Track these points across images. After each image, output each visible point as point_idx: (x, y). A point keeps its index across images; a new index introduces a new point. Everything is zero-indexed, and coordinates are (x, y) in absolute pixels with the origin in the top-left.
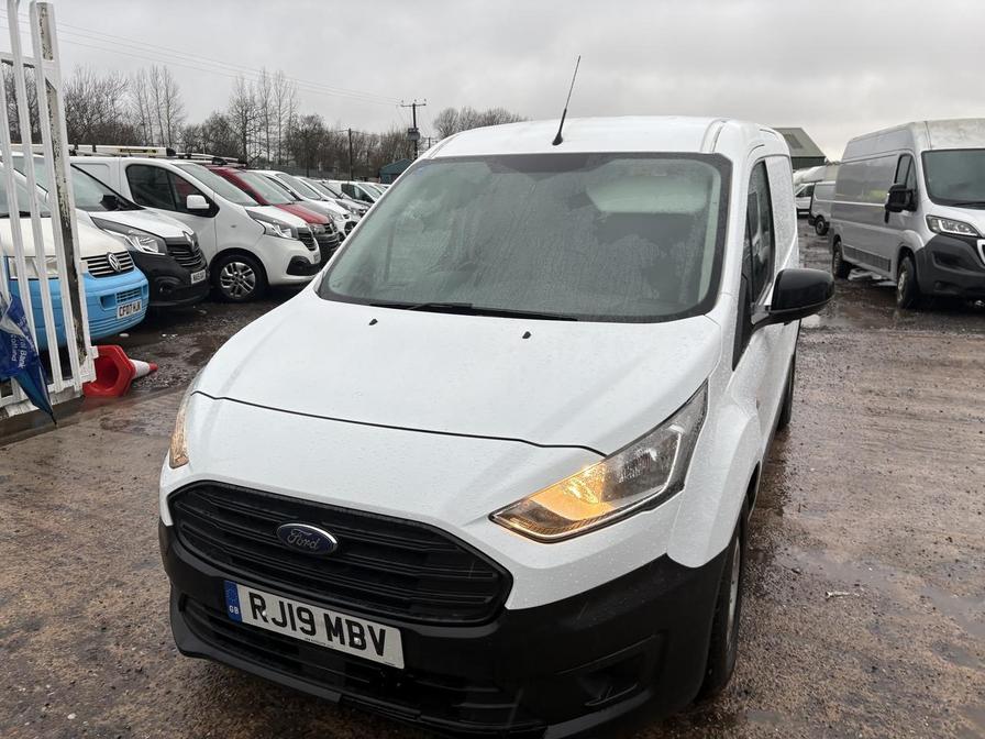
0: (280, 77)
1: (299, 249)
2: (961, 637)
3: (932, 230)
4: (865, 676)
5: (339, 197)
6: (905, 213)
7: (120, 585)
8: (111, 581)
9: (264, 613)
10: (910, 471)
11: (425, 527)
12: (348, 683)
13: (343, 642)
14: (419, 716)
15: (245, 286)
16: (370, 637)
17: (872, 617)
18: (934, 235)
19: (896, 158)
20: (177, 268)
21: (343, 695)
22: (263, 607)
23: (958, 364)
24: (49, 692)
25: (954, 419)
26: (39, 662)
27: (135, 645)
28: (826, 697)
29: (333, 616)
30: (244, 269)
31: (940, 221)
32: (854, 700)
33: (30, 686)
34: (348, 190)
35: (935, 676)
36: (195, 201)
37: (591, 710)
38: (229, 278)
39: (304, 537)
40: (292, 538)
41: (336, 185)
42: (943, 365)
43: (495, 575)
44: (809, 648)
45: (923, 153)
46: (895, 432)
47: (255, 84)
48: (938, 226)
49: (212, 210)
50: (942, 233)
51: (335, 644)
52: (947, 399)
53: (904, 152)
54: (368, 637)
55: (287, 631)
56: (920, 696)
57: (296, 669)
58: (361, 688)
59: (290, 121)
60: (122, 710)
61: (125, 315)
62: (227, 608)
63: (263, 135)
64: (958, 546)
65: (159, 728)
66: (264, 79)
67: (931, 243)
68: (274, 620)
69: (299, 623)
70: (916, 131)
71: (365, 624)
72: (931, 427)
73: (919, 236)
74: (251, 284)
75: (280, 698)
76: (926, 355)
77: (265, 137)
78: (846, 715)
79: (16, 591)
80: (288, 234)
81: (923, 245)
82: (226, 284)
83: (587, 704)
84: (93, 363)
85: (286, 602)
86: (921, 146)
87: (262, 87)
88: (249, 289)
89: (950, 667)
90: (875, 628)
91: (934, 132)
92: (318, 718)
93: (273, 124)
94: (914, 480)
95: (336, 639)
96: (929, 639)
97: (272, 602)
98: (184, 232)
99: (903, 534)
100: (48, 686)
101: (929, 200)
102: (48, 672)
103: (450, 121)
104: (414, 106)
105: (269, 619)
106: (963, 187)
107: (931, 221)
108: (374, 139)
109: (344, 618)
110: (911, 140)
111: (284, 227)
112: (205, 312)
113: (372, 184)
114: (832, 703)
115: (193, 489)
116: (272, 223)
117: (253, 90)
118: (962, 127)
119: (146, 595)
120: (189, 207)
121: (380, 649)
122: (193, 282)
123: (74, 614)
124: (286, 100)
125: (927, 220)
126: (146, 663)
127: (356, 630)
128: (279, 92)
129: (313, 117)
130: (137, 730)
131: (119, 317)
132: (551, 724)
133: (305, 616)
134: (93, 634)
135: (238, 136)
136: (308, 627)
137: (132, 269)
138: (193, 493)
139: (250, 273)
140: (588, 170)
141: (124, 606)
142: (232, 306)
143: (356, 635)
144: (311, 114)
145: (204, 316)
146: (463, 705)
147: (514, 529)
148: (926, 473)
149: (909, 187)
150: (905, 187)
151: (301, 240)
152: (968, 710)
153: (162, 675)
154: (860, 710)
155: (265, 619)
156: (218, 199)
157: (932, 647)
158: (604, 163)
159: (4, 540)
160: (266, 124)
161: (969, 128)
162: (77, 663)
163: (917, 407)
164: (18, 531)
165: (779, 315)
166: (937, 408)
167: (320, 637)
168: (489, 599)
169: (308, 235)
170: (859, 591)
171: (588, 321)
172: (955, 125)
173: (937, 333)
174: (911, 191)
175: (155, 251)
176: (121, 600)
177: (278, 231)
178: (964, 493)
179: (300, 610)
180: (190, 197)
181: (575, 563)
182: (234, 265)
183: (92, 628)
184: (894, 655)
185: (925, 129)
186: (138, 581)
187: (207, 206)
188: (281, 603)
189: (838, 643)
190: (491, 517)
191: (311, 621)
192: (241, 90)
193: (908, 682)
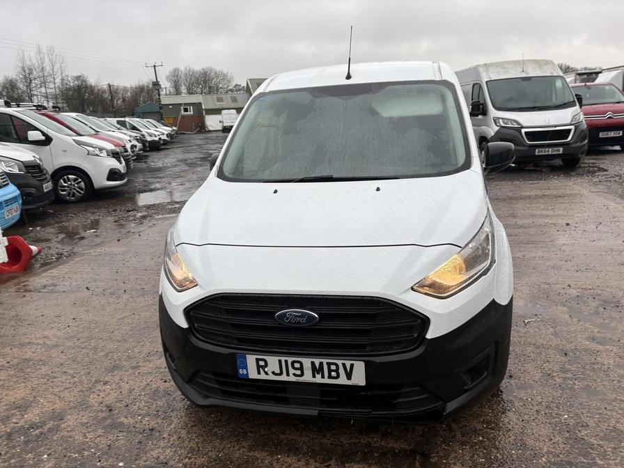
0: (51, 50)
1: (113, 163)
2: (598, 332)
3: (497, 125)
4: (563, 358)
5: (119, 129)
6: (480, 117)
7: (106, 383)
8: (97, 381)
9: (266, 369)
10: (533, 254)
11: (375, 299)
12: (322, 403)
13: (323, 377)
14: (371, 412)
15: (78, 191)
16: (343, 369)
17: (552, 330)
18: (498, 128)
19: (471, 86)
20: (34, 182)
21: (319, 410)
22: (266, 365)
23: (529, 197)
24: (95, 454)
25: (541, 225)
26: (77, 437)
27: (139, 415)
28: (550, 372)
29: (317, 362)
30: (75, 180)
31: (500, 120)
32: (565, 371)
33: (79, 452)
34: (123, 124)
35: (596, 353)
36: (33, 135)
37: (466, 391)
38: (64, 187)
39: (296, 316)
40: (287, 319)
41: (114, 121)
42: (521, 198)
43: (419, 321)
44: (530, 349)
45: (487, 82)
46: (516, 235)
47: (33, 55)
48: (499, 123)
49: (48, 140)
50: (502, 127)
51: (318, 379)
52: (533, 216)
53: (475, 82)
54: (341, 371)
55: (284, 378)
56: (594, 364)
57: (285, 401)
58: (329, 404)
59: (62, 80)
60: (155, 454)
61: (10, 216)
62: (237, 372)
63: (43, 90)
64: (575, 289)
65: (185, 458)
66: (40, 52)
67: (497, 133)
68: (273, 373)
69: (292, 371)
70: (481, 70)
71: (339, 362)
72: (532, 231)
73: (490, 129)
74: (82, 189)
75: (253, 428)
76: (510, 194)
77: (44, 91)
78: (565, 379)
79: (31, 399)
80: (104, 154)
81: (493, 135)
82: (63, 191)
83: (465, 388)
84: (4, 249)
85: (283, 359)
86: (485, 79)
87: (38, 57)
88: (80, 193)
89: (601, 348)
90: (556, 334)
91: (490, 69)
92: (283, 433)
93: (50, 82)
94: (537, 259)
95: (318, 376)
96: (584, 336)
97: (273, 362)
98: (34, 157)
99: (546, 286)
100: (93, 450)
101: (493, 109)
102: (87, 442)
103: (177, 76)
104: (155, 66)
105: (270, 373)
106: (510, 100)
107: (496, 120)
108: (125, 89)
109: (325, 361)
110: (478, 74)
111: (101, 149)
112: (52, 211)
113: (138, 119)
114: (555, 374)
115: (207, 301)
116: (93, 147)
117: (32, 59)
118: (505, 66)
119: (127, 386)
120: (30, 139)
121: (349, 376)
122: (45, 191)
123: (83, 405)
124: (57, 66)
125: (494, 120)
126: (153, 424)
127: (333, 367)
128: (51, 60)
129: (80, 76)
130: (171, 463)
131: (7, 218)
132: (449, 402)
133: (297, 365)
134: (104, 414)
135: (23, 92)
136: (299, 372)
137: (8, 184)
138: (207, 303)
139: (80, 182)
140: (375, 93)
141: (116, 395)
142: (71, 205)
143: (333, 371)
144: (79, 74)
145: (53, 214)
146: (400, 400)
147: (426, 294)
148: (541, 255)
149: (481, 102)
150: (479, 102)
151: (114, 157)
152: (619, 366)
153: (169, 429)
154: (569, 375)
155: (266, 373)
156: (51, 133)
157: (588, 338)
158: (383, 88)
159: (2, 369)
160: (44, 84)
161: (509, 66)
162: (104, 433)
163: (520, 222)
164: (8, 363)
165: (491, 169)
166: (530, 221)
167: (308, 377)
168: (416, 335)
169: (117, 153)
170: (538, 318)
171: (406, 178)
172: (501, 65)
173: (510, 183)
174: (482, 104)
175: (16, 171)
176: (112, 392)
177: (97, 152)
178: (564, 262)
179: (293, 363)
180: (30, 133)
181: (459, 308)
182: (68, 178)
183: (102, 411)
184: (572, 346)
185: (485, 69)
186: (117, 379)
187: (43, 138)
188: (280, 361)
189: (542, 344)
190: (412, 289)
191: (301, 369)
192: (23, 60)
193: (585, 358)
